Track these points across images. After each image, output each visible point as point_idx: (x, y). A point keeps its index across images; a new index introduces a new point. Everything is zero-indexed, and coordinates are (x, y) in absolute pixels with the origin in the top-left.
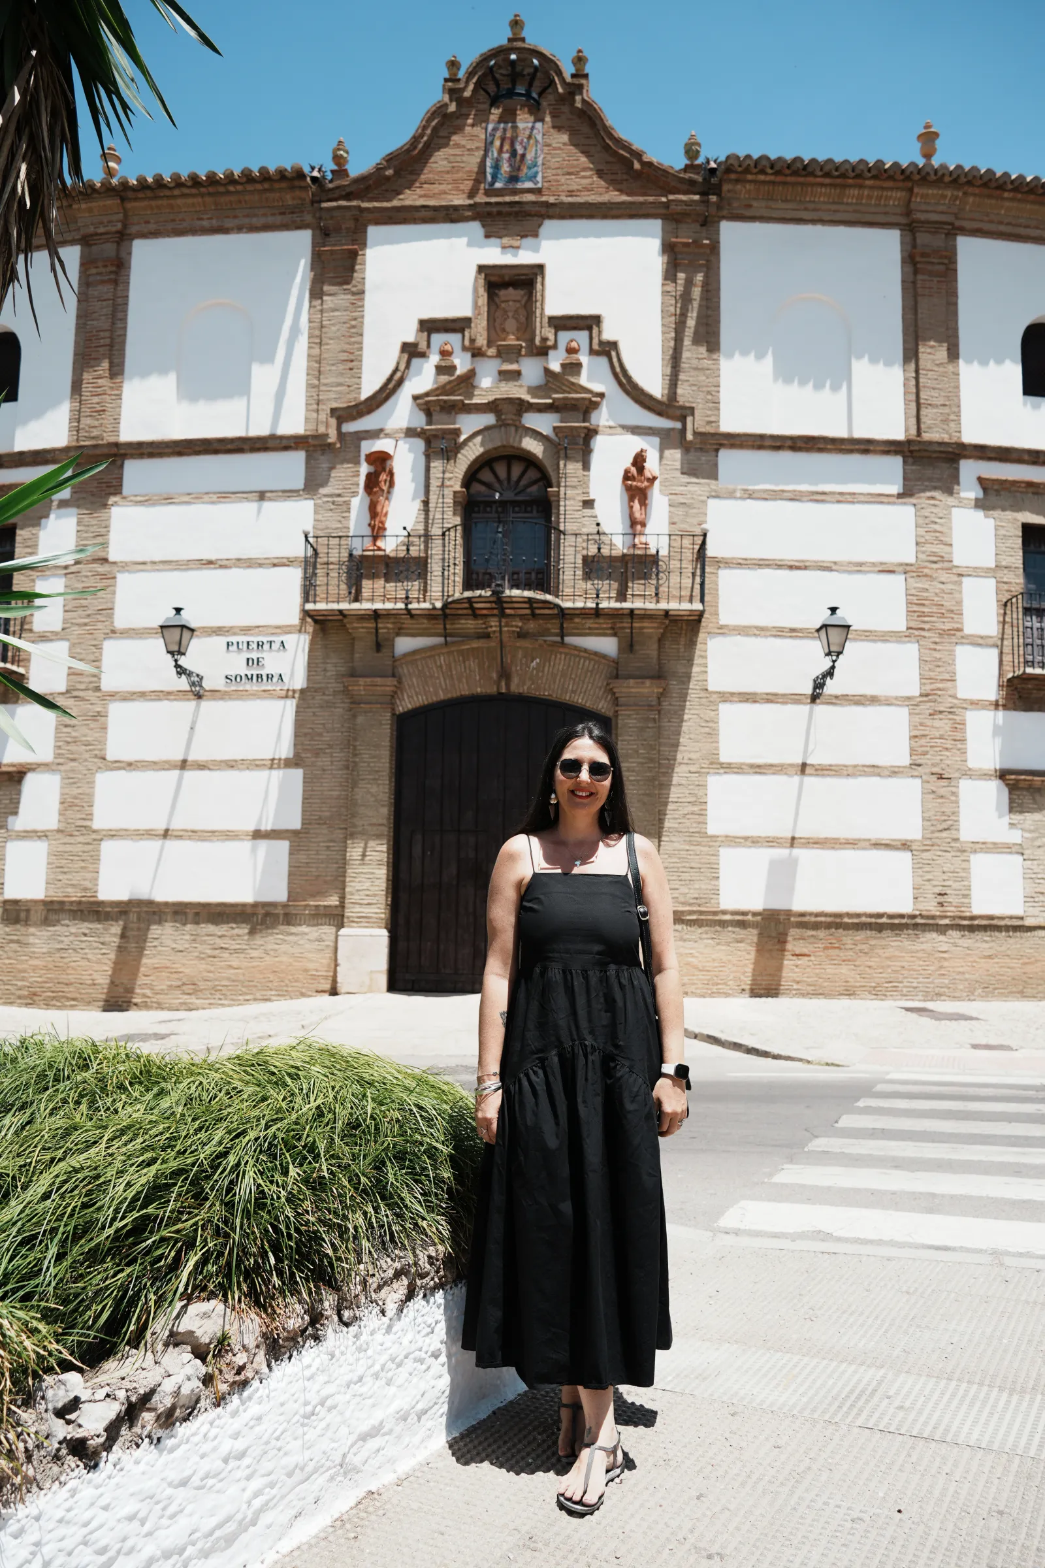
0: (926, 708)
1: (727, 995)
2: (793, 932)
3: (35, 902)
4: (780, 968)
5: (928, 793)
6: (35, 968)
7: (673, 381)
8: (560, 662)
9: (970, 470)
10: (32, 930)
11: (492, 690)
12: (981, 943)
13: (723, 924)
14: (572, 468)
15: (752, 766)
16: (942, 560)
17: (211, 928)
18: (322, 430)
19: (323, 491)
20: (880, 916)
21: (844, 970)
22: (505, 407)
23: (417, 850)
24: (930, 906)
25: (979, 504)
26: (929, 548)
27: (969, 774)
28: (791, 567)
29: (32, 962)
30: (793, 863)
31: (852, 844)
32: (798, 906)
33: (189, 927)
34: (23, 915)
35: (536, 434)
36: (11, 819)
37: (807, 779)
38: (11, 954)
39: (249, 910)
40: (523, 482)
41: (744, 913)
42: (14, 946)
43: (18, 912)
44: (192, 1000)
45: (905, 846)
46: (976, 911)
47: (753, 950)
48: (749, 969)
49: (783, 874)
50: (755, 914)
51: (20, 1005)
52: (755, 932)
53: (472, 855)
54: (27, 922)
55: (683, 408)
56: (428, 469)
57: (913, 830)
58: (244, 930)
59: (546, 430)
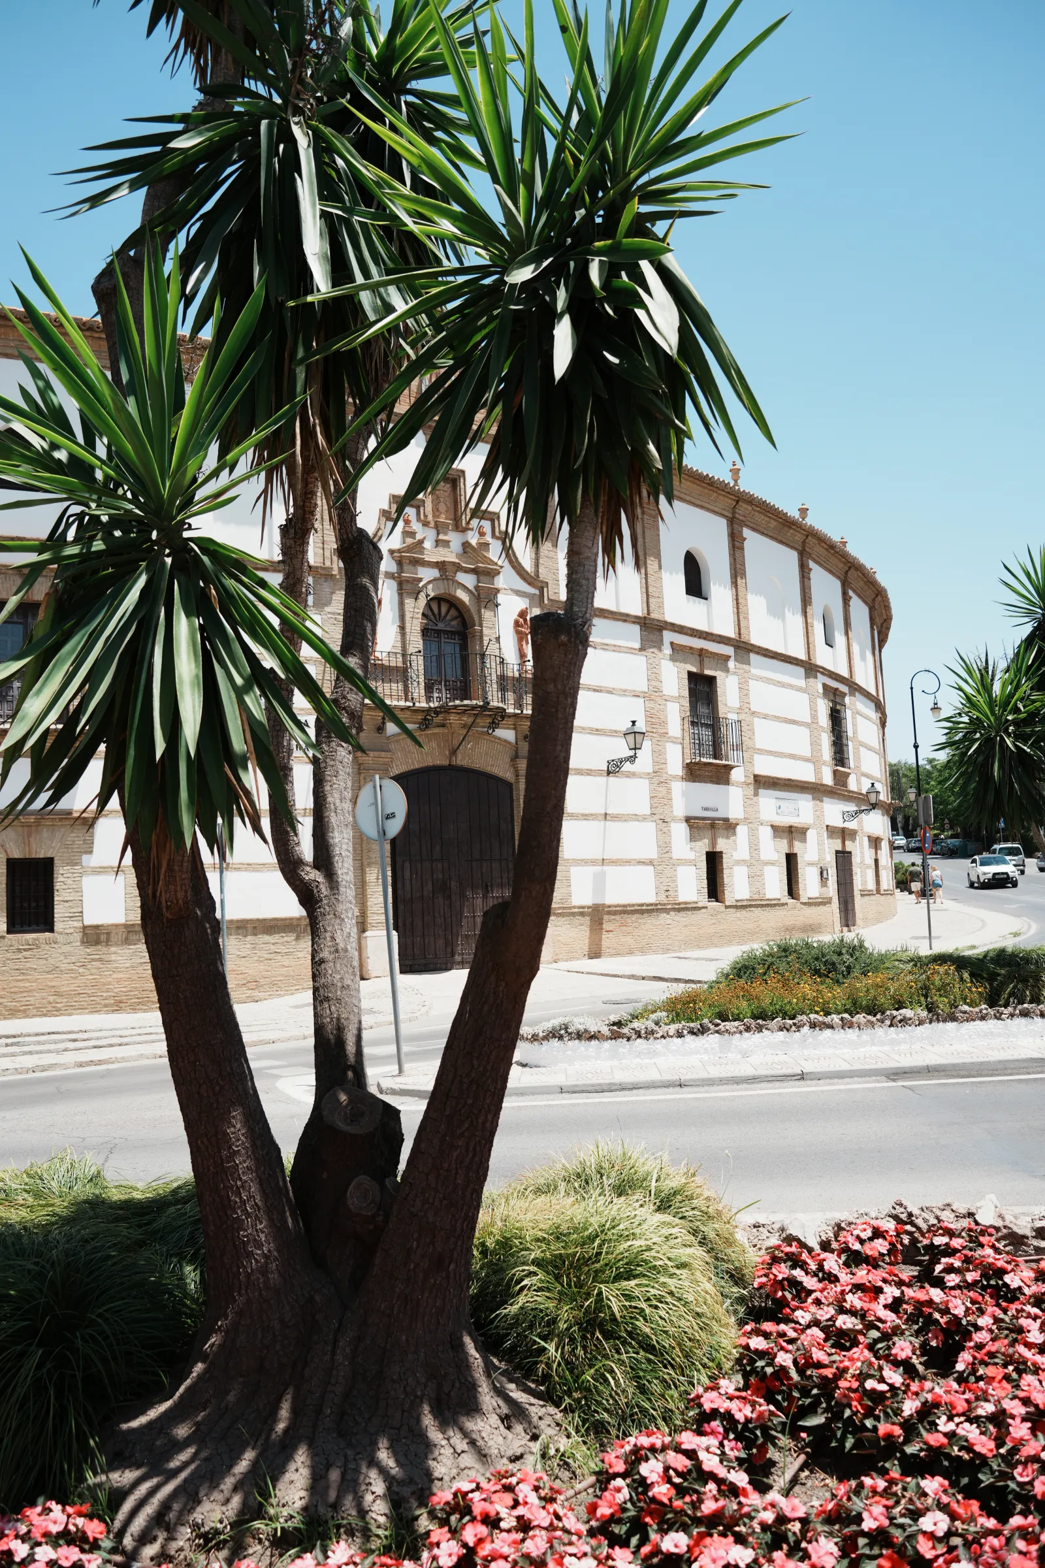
0: (656, 780)
1: (578, 959)
2: (606, 917)
3: (117, 926)
4: (600, 940)
5: (659, 830)
6: (119, 981)
7: (537, 565)
8: (484, 746)
9: (668, 636)
10: (113, 949)
11: (446, 763)
12: (682, 918)
13: (573, 914)
14: (487, 614)
15: (583, 815)
16: (658, 690)
17: (266, 938)
18: (328, 564)
19: (328, 609)
20: (642, 905)
21: (628, 938)
22: (449, 568)
23: (407, 874)
24: (662, 898)
25: (673, 659)
26: (653, 683)
27: (674, 819)
28: (594, 690)
29: (115, 976)
30: (603, 874)
31: (628, 862)
32: (608, 902)
33: (249, 938)
34: (103, 937)
35: (465, 588)
36: (85, 857)
37: (608, 823)
38: (94, 971)
39: (295, 923)
40: (448, 617)
41: (583, 907)
42: (97, 964)
43: (98, 935)
44: (256, 993)
45: (651, 863)
46: (681, 899)
47: (588, 929)
48: (587, 941)
49: (599, 883)
50: (589, 907)
51: (107, 1012)
52: (588, 918)
53: (440, 876)
54: (108, 943)
55: (542, 582)
56: (401, 604)
57: (653, 854)
58: (291, 937)
59: (471, 586)
